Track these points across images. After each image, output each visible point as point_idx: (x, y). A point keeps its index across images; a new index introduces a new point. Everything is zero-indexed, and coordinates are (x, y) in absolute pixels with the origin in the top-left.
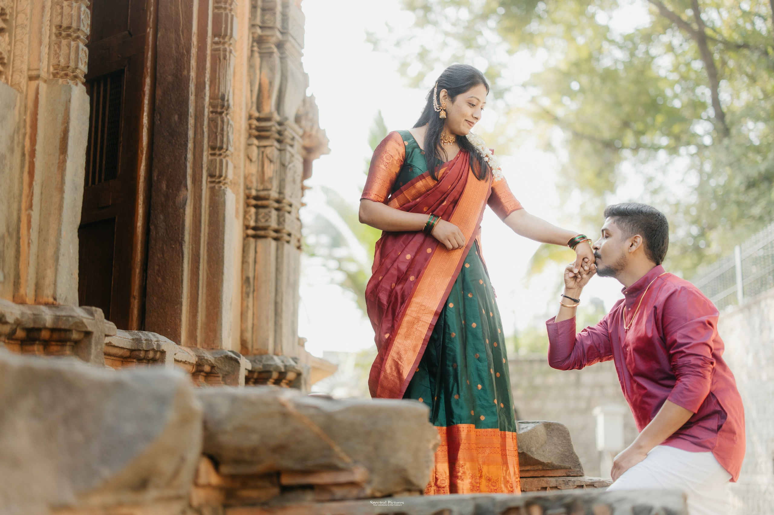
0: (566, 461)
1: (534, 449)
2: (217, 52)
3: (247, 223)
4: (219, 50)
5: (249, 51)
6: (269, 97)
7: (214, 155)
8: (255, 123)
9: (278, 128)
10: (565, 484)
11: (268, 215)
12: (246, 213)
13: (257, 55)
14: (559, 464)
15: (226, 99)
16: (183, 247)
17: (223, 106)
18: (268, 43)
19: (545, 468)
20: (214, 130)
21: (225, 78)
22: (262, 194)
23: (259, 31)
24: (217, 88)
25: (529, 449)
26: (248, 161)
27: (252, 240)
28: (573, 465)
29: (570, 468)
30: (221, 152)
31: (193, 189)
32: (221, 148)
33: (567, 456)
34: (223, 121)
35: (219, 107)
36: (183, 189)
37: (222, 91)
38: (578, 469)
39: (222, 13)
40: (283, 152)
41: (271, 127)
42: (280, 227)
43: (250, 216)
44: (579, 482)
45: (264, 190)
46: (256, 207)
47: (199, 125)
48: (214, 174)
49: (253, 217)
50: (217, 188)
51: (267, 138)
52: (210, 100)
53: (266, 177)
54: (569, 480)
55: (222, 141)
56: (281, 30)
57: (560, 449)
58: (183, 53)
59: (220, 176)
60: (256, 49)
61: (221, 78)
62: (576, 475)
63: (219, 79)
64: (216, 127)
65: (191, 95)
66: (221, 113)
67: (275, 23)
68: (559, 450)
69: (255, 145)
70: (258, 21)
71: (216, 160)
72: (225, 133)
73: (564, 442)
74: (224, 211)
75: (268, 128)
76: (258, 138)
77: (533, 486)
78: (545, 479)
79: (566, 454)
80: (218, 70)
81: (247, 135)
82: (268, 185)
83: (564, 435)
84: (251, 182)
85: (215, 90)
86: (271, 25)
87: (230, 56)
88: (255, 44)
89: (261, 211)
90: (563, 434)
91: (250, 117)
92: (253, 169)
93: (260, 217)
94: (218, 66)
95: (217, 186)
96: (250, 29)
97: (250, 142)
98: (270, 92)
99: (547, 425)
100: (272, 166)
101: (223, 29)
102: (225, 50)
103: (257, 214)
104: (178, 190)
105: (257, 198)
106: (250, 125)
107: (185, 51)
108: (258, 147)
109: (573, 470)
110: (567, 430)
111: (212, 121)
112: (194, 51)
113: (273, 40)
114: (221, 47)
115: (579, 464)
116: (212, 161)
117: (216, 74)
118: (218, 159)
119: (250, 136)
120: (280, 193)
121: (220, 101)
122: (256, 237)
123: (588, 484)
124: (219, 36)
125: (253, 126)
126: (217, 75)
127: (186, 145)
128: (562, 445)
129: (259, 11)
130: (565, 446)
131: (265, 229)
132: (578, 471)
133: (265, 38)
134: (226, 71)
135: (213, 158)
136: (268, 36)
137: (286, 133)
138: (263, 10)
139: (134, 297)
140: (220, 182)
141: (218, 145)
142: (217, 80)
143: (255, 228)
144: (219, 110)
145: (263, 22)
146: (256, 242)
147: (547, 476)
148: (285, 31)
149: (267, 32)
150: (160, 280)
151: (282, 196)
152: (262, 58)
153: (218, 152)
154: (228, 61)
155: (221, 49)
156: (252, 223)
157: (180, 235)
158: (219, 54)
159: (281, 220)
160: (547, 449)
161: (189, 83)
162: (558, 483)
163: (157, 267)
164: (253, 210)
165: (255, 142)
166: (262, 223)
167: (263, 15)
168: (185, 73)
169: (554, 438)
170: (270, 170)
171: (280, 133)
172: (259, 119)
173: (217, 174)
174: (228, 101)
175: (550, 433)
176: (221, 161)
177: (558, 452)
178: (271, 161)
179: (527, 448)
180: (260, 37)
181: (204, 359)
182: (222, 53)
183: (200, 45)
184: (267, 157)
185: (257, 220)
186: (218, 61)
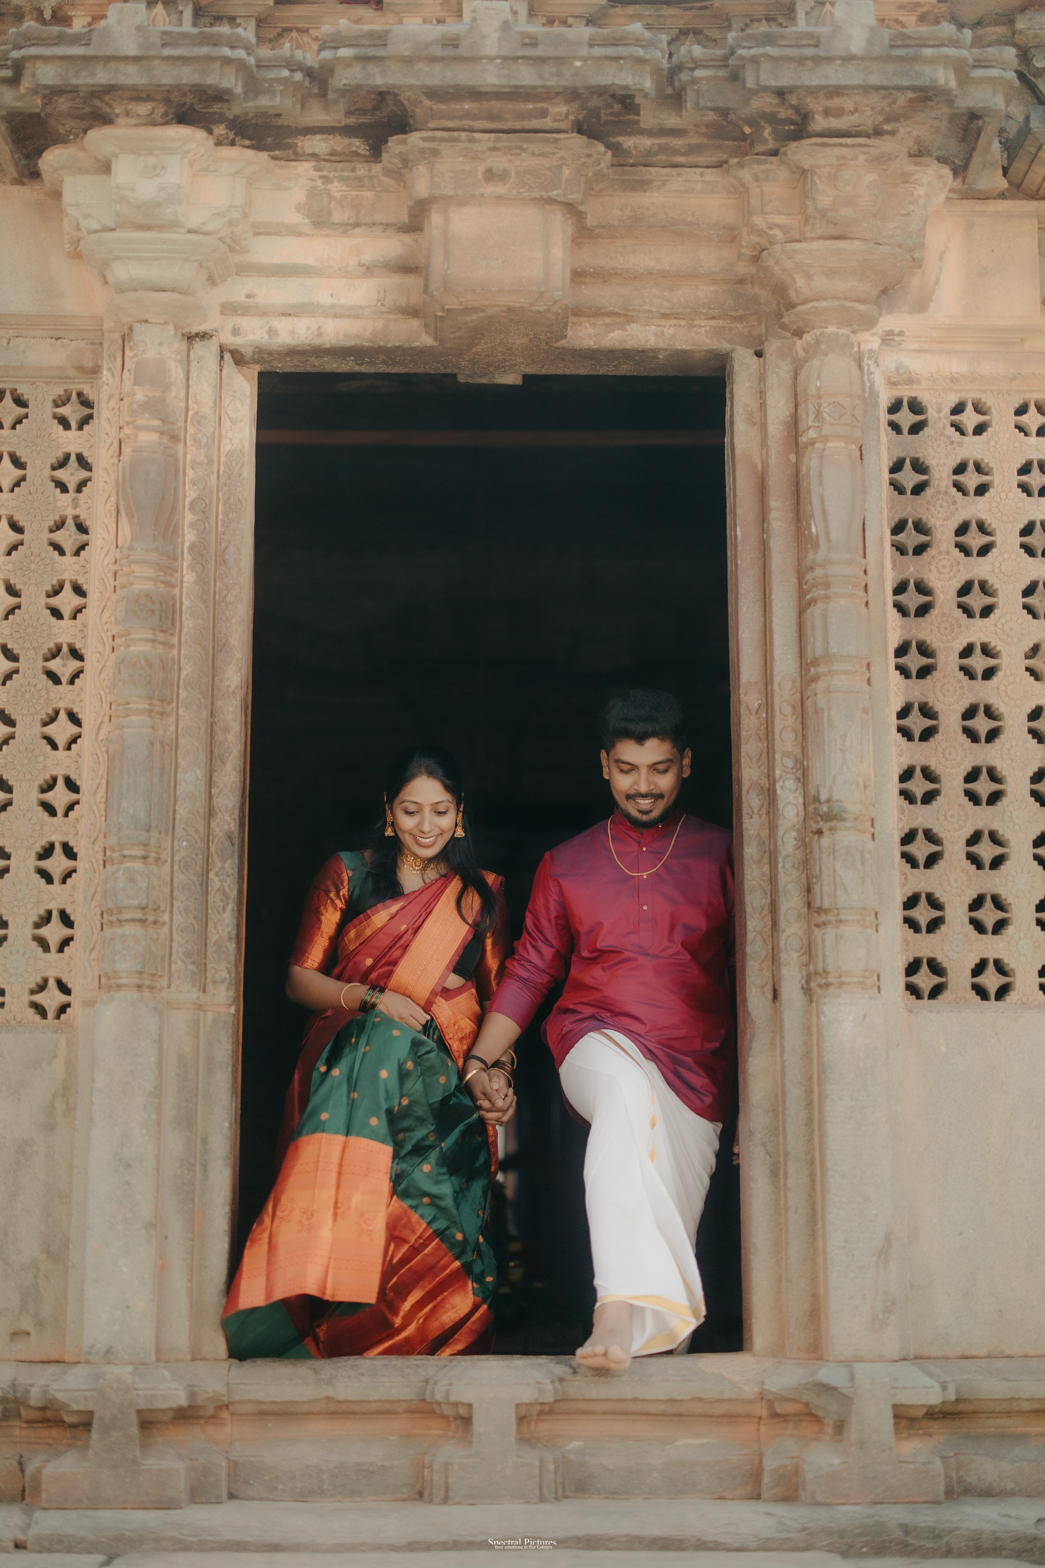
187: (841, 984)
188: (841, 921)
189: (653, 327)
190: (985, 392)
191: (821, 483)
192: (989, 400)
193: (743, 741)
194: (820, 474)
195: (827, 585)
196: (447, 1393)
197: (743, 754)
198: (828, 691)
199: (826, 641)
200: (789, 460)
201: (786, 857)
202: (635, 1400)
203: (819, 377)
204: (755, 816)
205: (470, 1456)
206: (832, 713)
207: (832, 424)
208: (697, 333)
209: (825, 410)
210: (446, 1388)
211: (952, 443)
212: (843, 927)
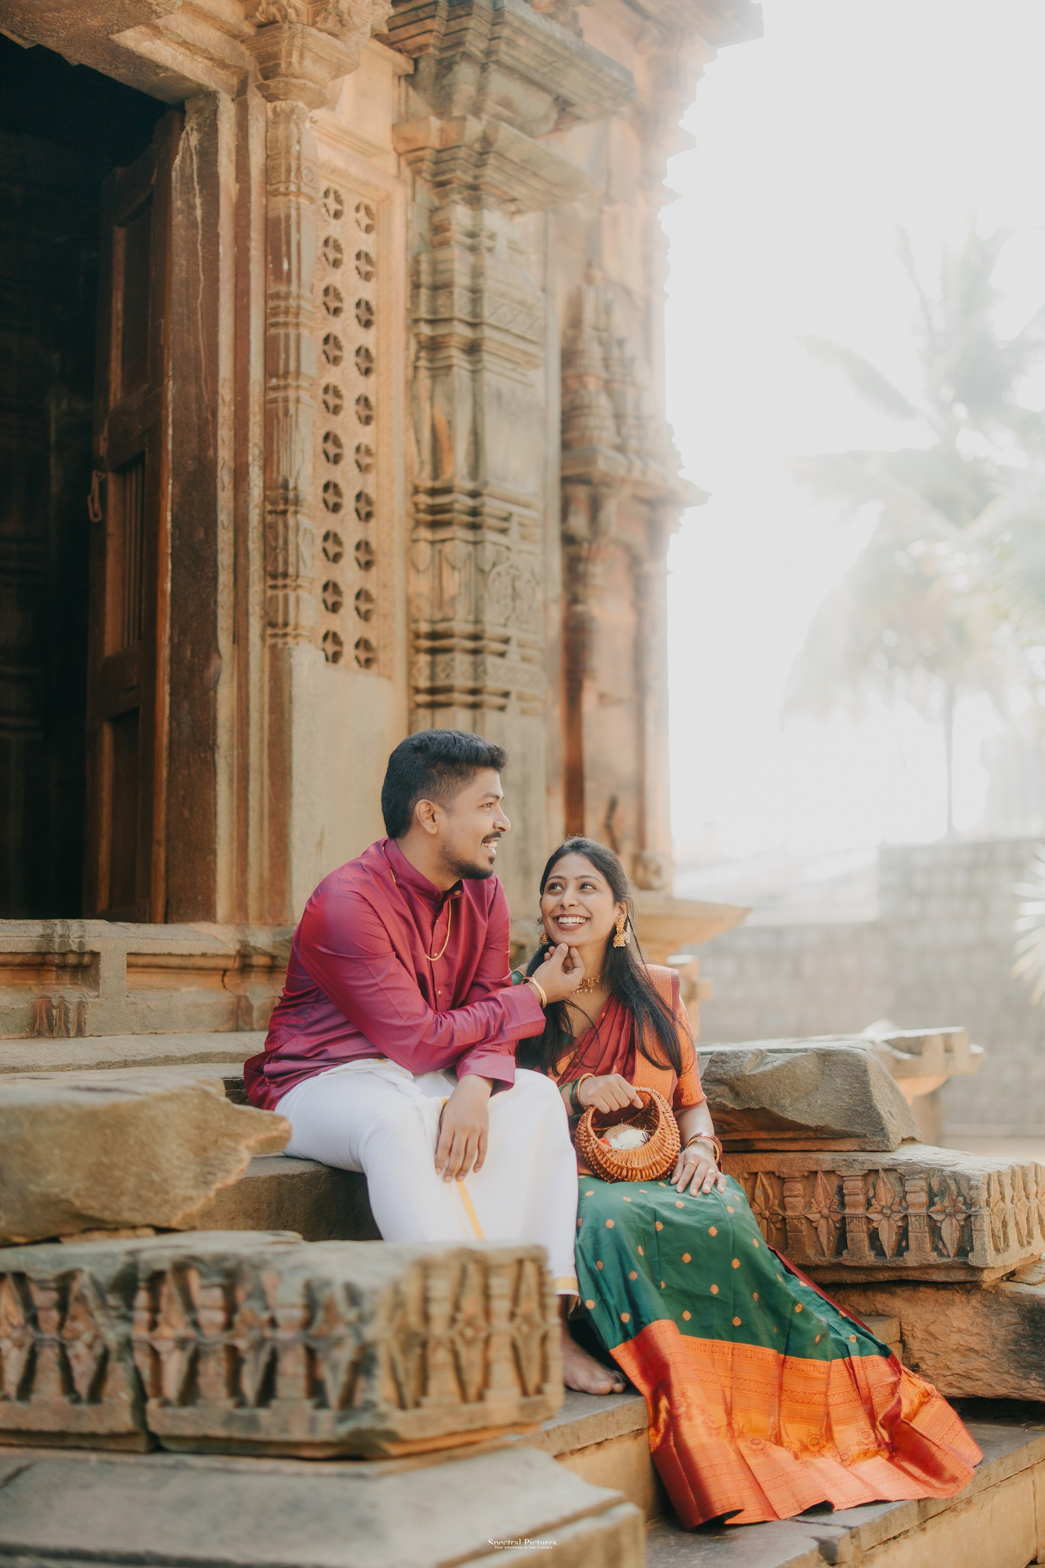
0: (858, 1124)
1: (787, 1102)
2: (274, 405)
3: (413, 683)
4: (275, 401)
5: (410, 370)
6: (451, 448)
7: (274, 587)
8: (424, 500)
9: (470, 502)
10: (848, 1166)
11: (449, 666)
12: (411, 665)
13: (423, 374)
14: (844, 1129)
15: (291, 485)
16: (216, 755)
17: (286, 501)
18: (448, 347)
19: (820, 1136)
20: (274, 544)
21: (288, 450)
22: (441, 627)
23: (426, 330)
24: (275, 468)
25: (775, 1102)
26: (412, 572)
27: (423, 713)
28: (871, 1131)
29: (865, 1136)
30: (288, 581)
31: (236, 653)
32: (285, 575)
33: (861, 1114)
34: (286, 526)
35: (281, 502)
36: (215, 656)
37: (285, 473)
38: (879, 1139)
39: (278, 334)
40: (479, 547)
41: (451, 503)
42: (478, 685)
43: (419, 670)
44: (871, 1163)
45: (444, 620)
46: (433, 651)
47: (241, 539)
48: (275, 621)
49: (426, 672)
50: (280, 645)
51: (447, 524)
52: (264, 492)
53: (446, 597)
54: (854, 1160)
55: (286, 562)
56: (470, 320)
57: (847, 1100)
58: (207, 418)
59: (286, 624)
60: (422, 363)
61: (282, 450)
62: (876, 1149)
63: (278, 452)
64: (276, 538)
65: (223, 490)
66: (284, 513)
67: (452, 310)
68: (845, 1102)
69: (426, 540)
70: (423, 312)
71: (277, 596)
72: (291, 547)
73: (855, 1087)
74: (291, 685)
75: (448, 507)
76: (434, 525)
77: (794, 1168)
78: (814, 1155)
79: (858, 1109)
80: (275, 436)
81: (412, 523)
82: (449, 612)
83: (856, 1073)
84: (419, 609)
85: (272, 473)
86: (446, 316)
87: (297, 409)
88: (423, 354)
89: (441, 658)
90: (854, 1071)
91: (416, 491)
92: (423, 585)
93: (439, 669)
94: (275, 430)
95: (280, 642)
96: (408, 329)
97: (415, 537)
98: (451, 438)
99: (824, 1055)
100: (456, 575)
101: (282, 363)
102: (286, 400)
103: (433, 665)
104: (207, 659)
105: (434, 636)
106: (416, 505)
107: (209, 415)
108: (433, 543)
109: (871, 1140)
110: (862, 1063)
111: (270, 528)
112: (225, 413)
113: (455, 341)
114: (281, 394)
115: (883, 1129)
116: (271, 598)
117: (272, 445)
118: (280, 593)
119: (418, 523)
120: (477, 621)
121: (281, 491)
122: (433, 706)
123: (887, 1167)
124: (277, 376)
125: (422, 507)
126: (275, 446)
127: (215, 579)
128: (850, 1093)
129: (424, 293)
130: (857, 1095)
131: (449, 690)
132: (879, 1142)
133: (440, 340)
134: (291, 437)
135: (274, 592)
136: (443, 336)
137: (486, 510)
138: (435, 288)
139: (159, 843)
140: (285, 635)
141: (281, 569)
142: (275, 456)
143: (432, 691)
144: (281, 507)
145: (434, 311)
146: (433, 715)
147: (826, 1149)
148: (477, 321)
149: (442, 330)
150: (186, 813)
151: (479, 627)
152: (434, 378)
153: (280, 582)
154: (294, 419)
155: (280, 400)
156: (423, 682)
157: (211, 736)
158: (277, 408)
159: (480, 670)
160: (819, 1102)
161: (216, 471)
162: (835, 1165)
163: (182, 792)
164: (424, 659)
165: (425, 534)
166: (441, 682)
167: (433, 299)
168: (211, 453)
169: (836, 1079)
170: (453, 582)
171: (475, 512)
172: (433, 492)
173: (280, 620)
174: (295, 489)
175: (830, 1070)
176: (286, 598)
177: (841, 1106)
178: (454, 568)
179: (771, 1099)
180: (433, 339)
181: (249, 946)
182: (281, 405)
183: (239, 398)
184: (447, 560)
185: (433, 677)
186: (275, 422)
187: (296, 636)
188: (300, 586)
189: (170, 49)
190: (341, 186)
191: (299, 231)
192: (344, 196)
193: (219, 426)
194: (298, 223)
195: (297, 315)
196: (81, 944)
197: (219, 438)
198: (298, 401)
199: (298, 361)
200: (261, 202)
201: (254, 528)
202: (170, 955)
203: (299, 142)
204: (226, 490)
205: (98, 996)
206: (300, 420)
207: (306, 184)
208: (197, 67)
209: (304, 172)
210: (79, 940)
211: (325, 221)
212: (300, 592)
